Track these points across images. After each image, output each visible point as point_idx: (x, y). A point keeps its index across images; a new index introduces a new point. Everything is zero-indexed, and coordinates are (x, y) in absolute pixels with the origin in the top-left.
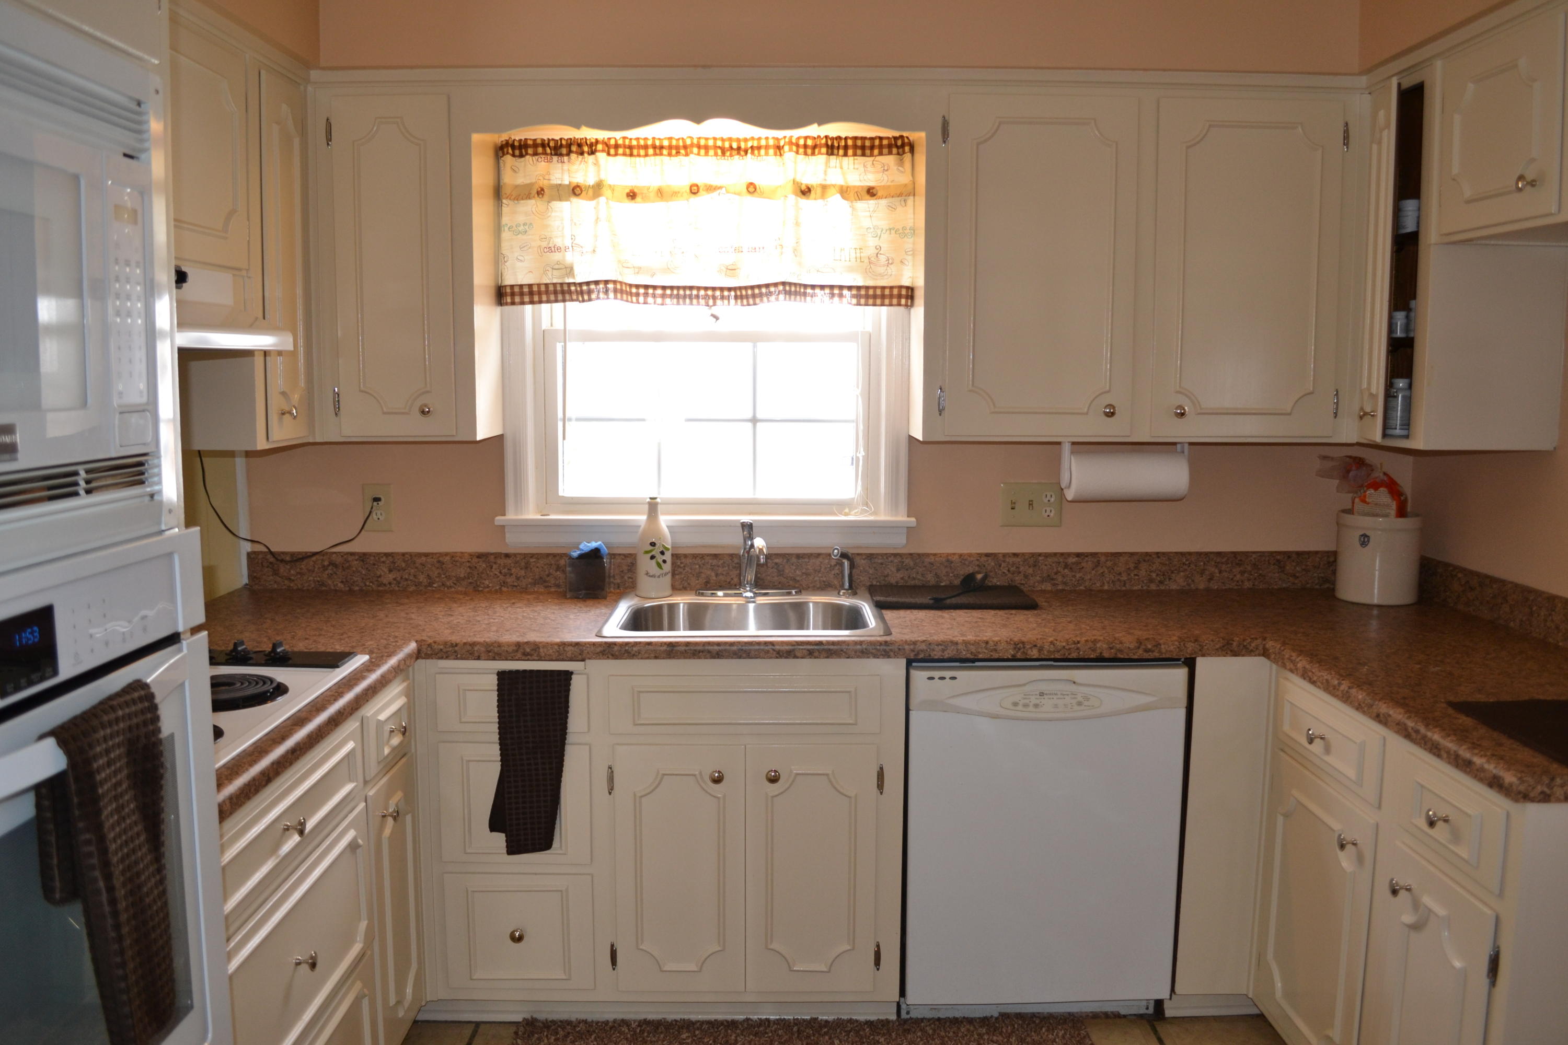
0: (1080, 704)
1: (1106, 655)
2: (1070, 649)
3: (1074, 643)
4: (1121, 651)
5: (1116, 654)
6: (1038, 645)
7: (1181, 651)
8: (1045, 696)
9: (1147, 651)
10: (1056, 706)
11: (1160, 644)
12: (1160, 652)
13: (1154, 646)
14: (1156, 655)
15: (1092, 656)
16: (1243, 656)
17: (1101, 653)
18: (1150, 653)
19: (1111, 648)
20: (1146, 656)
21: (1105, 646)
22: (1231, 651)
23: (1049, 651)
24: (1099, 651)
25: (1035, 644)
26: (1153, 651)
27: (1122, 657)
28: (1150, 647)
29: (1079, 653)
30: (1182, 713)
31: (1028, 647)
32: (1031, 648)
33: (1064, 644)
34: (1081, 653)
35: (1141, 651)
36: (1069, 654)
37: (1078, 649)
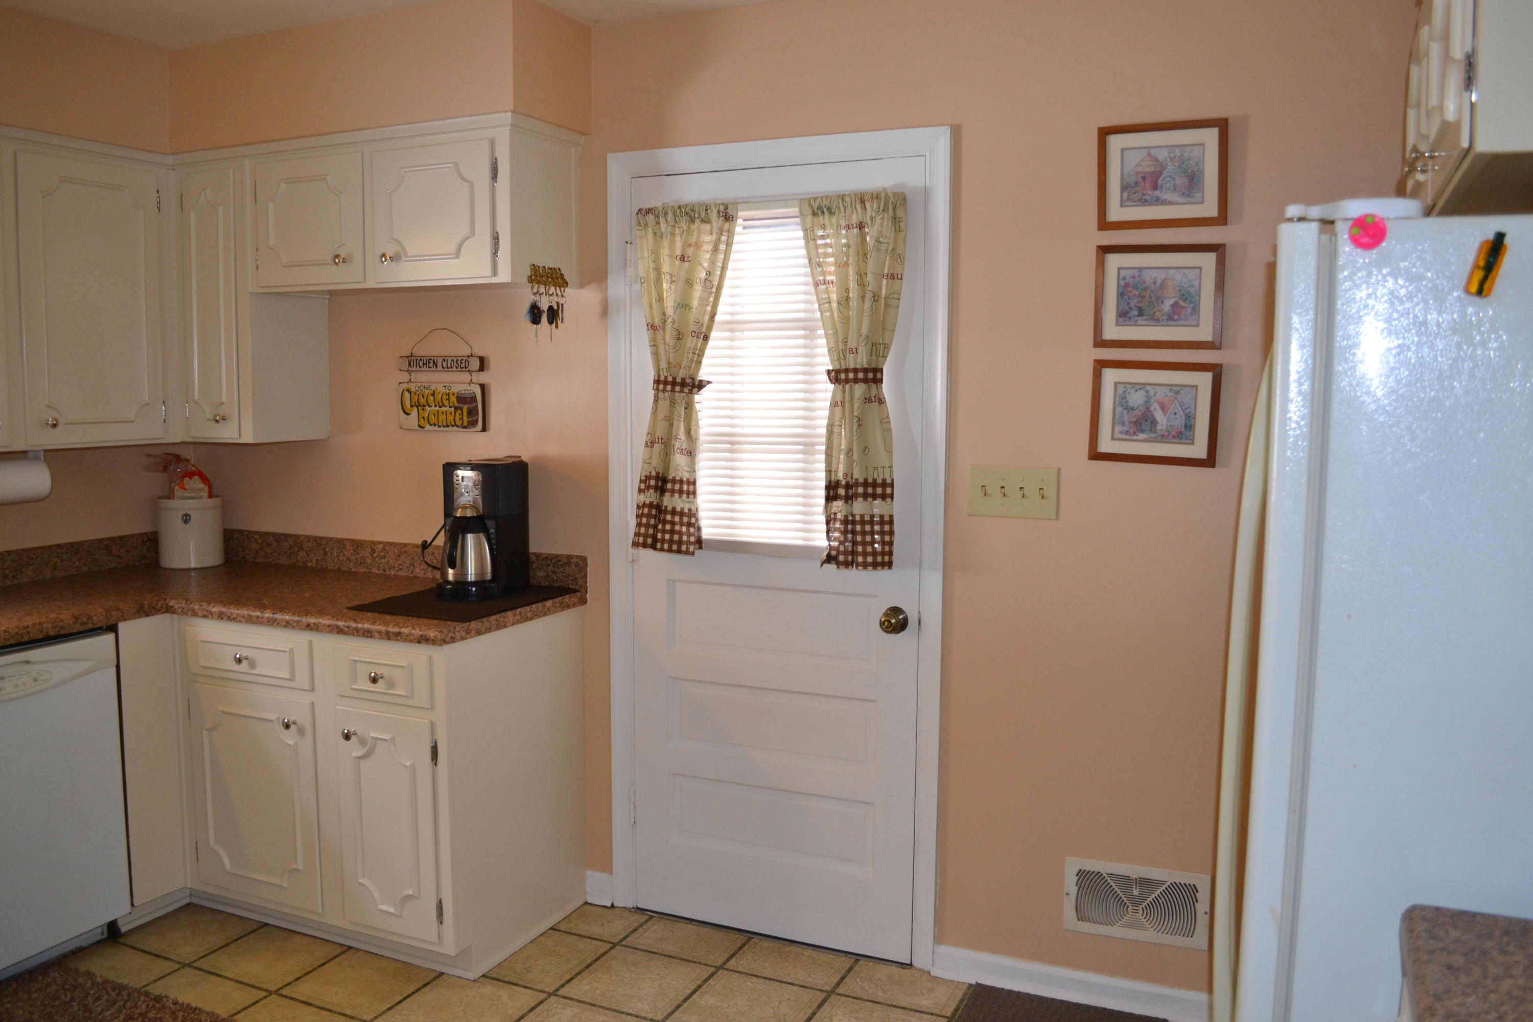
0: (35, 680)
1: (52, 633)
2: (22, 633)
3: (24, 628)
4: (63, 628)
5: (59, 631)
7: (108, 619)
8: (6, 680)
9: (83, 624)
10: (16, 686)
11: (92, 617)
12: (93, 623)
13: (87, 619)
14: (90, 626)
15: (41, 636)
16: (153, 615)
17: (47, 633)
18: (86, 626)
19: (55, 627)
20: (83, 628)
21: (50, 626)
22: (144, 613)
23: (5, 639)
24: (45, 631)
26: (87, 624)
27: (64, 632)
28: (85, 620)
29: (30, 636)
30: (114, 670)
33: (16, 630)
34: (32, 635)
35: (78, 625)
36: (22, 638)
37: (29, 632)
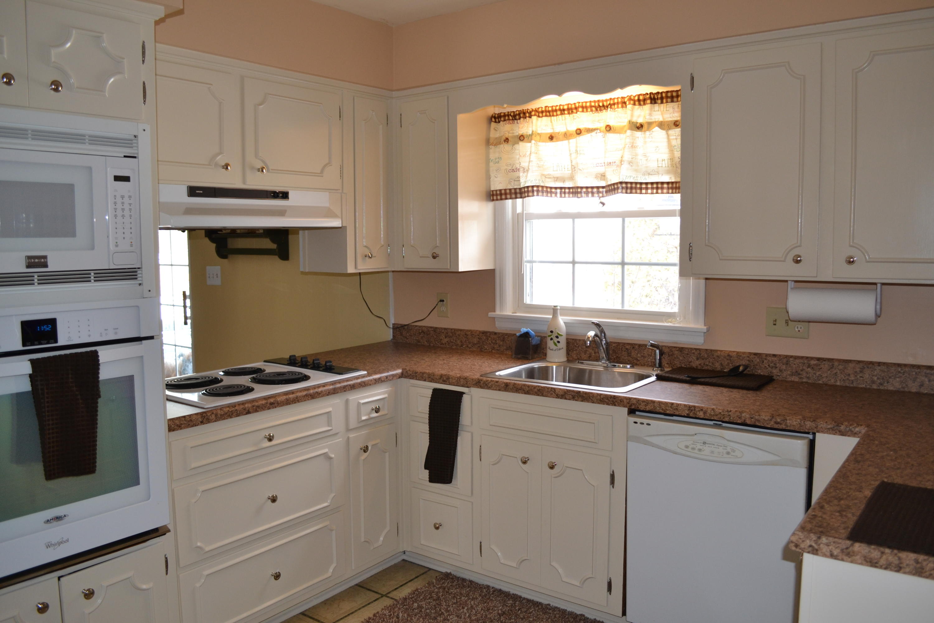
0: (728, 453)
1: (748, 422)
2: (724, 415)
3: (728, 411)
4: (759, 421)
5: (755, 422)
6: (704, 410)
7: (801, 426)
8: (706, 445)
9: (777, 423)
10: (712, 452)
11: (786, 420)
12: (786, 425)
13: (782, 420)
14: (783, 427)
15: (739, 422)
16: (849, 436)
17: (745, 420)
18: (779, 425)
19: (752, 418)
20: (776, 426)
21: (748, 416)
22: (839, 431)
23: (710, 415)
24: (743, 419)
25: (702, 409)
26: (781, 424)
27: (759, 425)
28: (779, 420)
29: (730, 418)
30: (803, 473)
31: (697, 410)
32: (699, 411)
33: (721, 411)
34: (731, 418)
35: (772, 423)
36: (724, 418)
37: (729, 415)
